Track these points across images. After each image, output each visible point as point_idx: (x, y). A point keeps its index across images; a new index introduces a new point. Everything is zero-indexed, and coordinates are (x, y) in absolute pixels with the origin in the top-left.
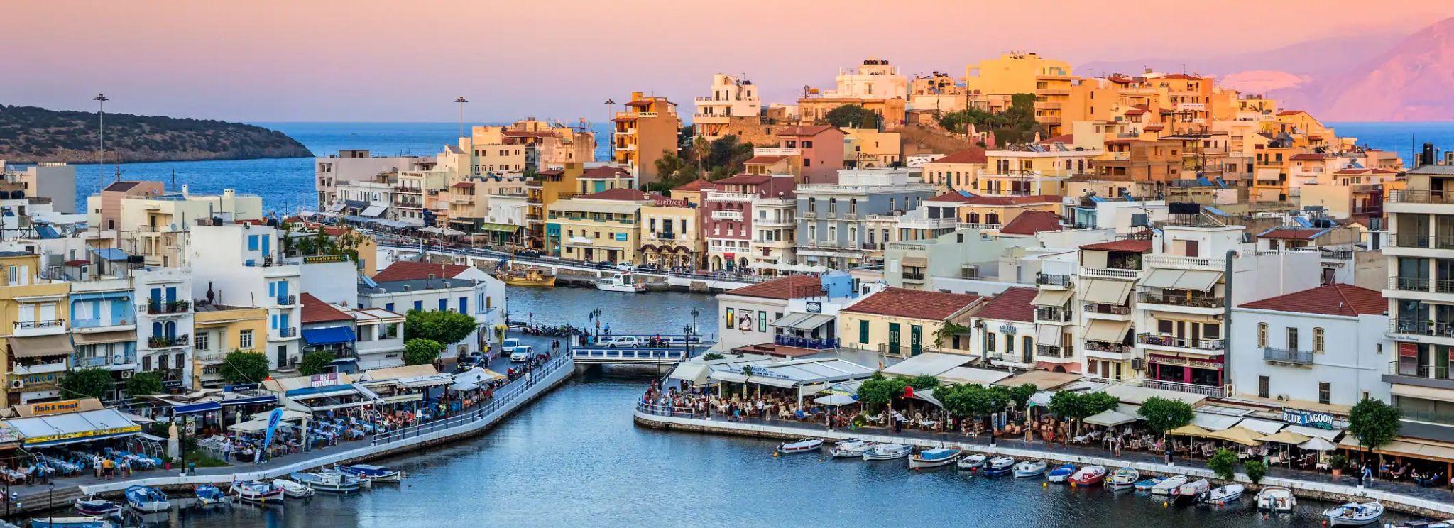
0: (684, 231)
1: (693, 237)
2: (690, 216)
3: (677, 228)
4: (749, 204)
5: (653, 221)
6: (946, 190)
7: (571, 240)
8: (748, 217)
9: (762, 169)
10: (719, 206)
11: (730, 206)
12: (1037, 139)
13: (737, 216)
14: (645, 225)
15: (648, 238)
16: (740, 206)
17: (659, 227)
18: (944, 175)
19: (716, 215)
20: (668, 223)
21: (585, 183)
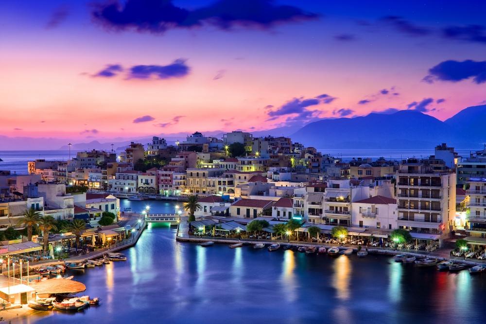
0: (152, 183)
1: (155, 184)
2: (154, 178)
3: (149, 181)
4: (172, 175)
5: (142, 180)
6: (226, 169)
7: (116, 186)
8: (172, 178)
9: (175, 165)
10: (163, 175)
11: (166, 175)
12: (247, 155)
13: (169, 178)
14: (140, 181)
15: (140, 185)
16: (169, 175)
17: (144, 181)
18: (225, 165)
19: (162, 178)
20: (147, 181)
21: (119, 169)
